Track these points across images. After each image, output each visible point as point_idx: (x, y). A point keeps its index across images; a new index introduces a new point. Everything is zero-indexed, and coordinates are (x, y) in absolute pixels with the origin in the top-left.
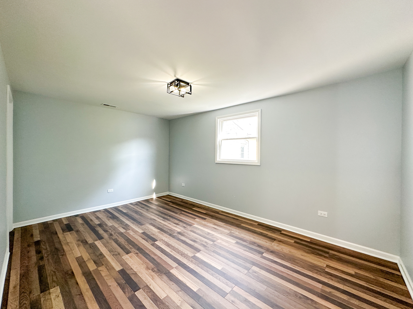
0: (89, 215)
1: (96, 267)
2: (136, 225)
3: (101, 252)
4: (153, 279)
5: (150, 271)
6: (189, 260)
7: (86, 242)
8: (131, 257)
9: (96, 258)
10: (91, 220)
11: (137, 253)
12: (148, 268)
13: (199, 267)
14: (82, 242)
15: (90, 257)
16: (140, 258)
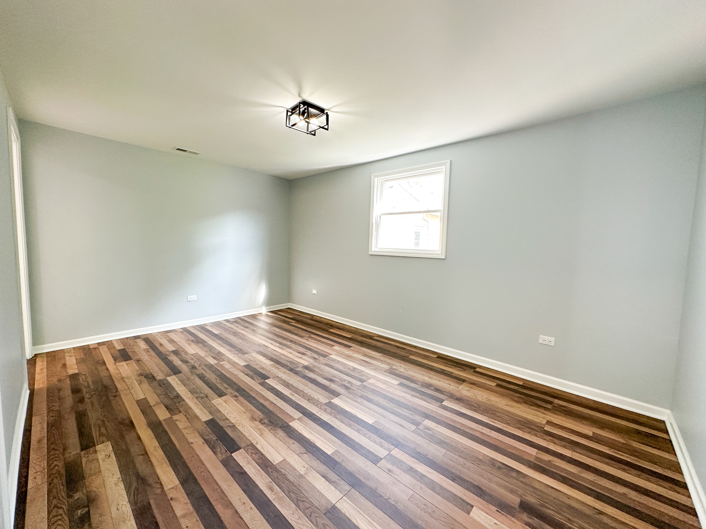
0: (157, 337)
1: (169, 415)
2: (234, 354)
3: (178, 393)
4: (261, 435)
5: (257, 423)
6: (321, 409)
7: (153, 378)
8: (225, 402)
9: (168, 402)
10: (161, 345)
11: (236, 396)
12: (253, 419)
13: (337, 418)
14: (146, 377)
15: (159, 401)
16: (242, 404)
